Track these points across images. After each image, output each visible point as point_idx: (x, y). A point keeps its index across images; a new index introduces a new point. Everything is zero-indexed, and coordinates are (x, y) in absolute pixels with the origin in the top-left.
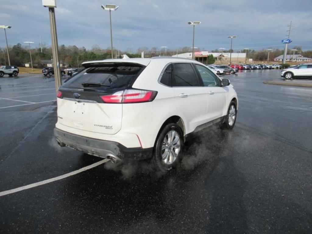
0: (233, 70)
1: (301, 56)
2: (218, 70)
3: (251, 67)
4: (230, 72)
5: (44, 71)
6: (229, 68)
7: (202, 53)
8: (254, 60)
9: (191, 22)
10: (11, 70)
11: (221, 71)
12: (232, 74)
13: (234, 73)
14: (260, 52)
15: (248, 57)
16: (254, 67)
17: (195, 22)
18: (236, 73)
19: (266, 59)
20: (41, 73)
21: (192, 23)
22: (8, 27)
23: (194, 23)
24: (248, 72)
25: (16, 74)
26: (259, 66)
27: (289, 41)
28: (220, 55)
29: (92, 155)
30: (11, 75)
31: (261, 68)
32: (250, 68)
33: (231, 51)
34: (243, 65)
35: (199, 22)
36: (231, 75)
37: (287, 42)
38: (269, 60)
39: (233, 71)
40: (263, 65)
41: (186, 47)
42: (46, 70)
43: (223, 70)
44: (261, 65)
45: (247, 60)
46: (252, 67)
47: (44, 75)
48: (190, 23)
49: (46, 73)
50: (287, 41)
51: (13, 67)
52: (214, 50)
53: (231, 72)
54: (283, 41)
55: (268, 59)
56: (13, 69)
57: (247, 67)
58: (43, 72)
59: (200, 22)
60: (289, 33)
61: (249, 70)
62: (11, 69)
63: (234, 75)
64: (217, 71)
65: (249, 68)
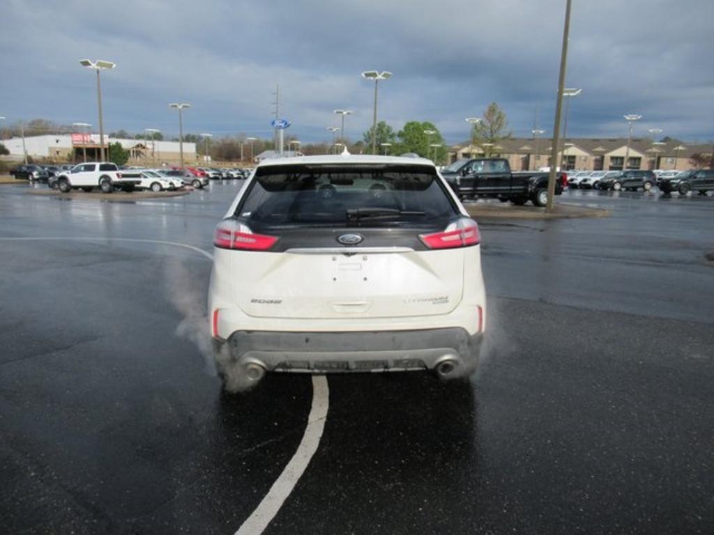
0: (199, 181)
1: (300, 153)
2: (171, 179)
3: (220, 174)
4: (192, 185)
6: (188, 176)
7: (92, 139)
8: (214, 159)
9: (89, 61)
11: (177, 182)
12: (196, 188)
13: (201, 187)
14: (221, 142)
15: (201, 151)
16: (227, 174)
17: (99, 62)
18: (204, 187)
19: (238, 157)
21: (94, 66)
23: (99, 64)
24: (216, 183)
26: (237, 172)
27: (286, 124)
28: (138, 146)
29: (384, 372)
31: (242, 176)
32: (220, 177)
33: (158, 137)
34: (203, 168)
35: (112, 65)
36: (195, 190)
37: (280, 126)
38: (245, 160)
39: (198, 183)
40: (244, 169)
41: (40, 121)
43: (181, 181)
44: (240, 170)
45: (199, 158)
46: (224, 175)
48: (86, 64)
50: (281, 124)
52: (116, 131)
53: (195, 185)
54: (273, 123)
55: (242, 158)
57: (214, 174)
59: (114, 66)
60: (277, 107)
61: (218, 181)
63: (202, 192)
64: (170, 182)
65: (217, 176)
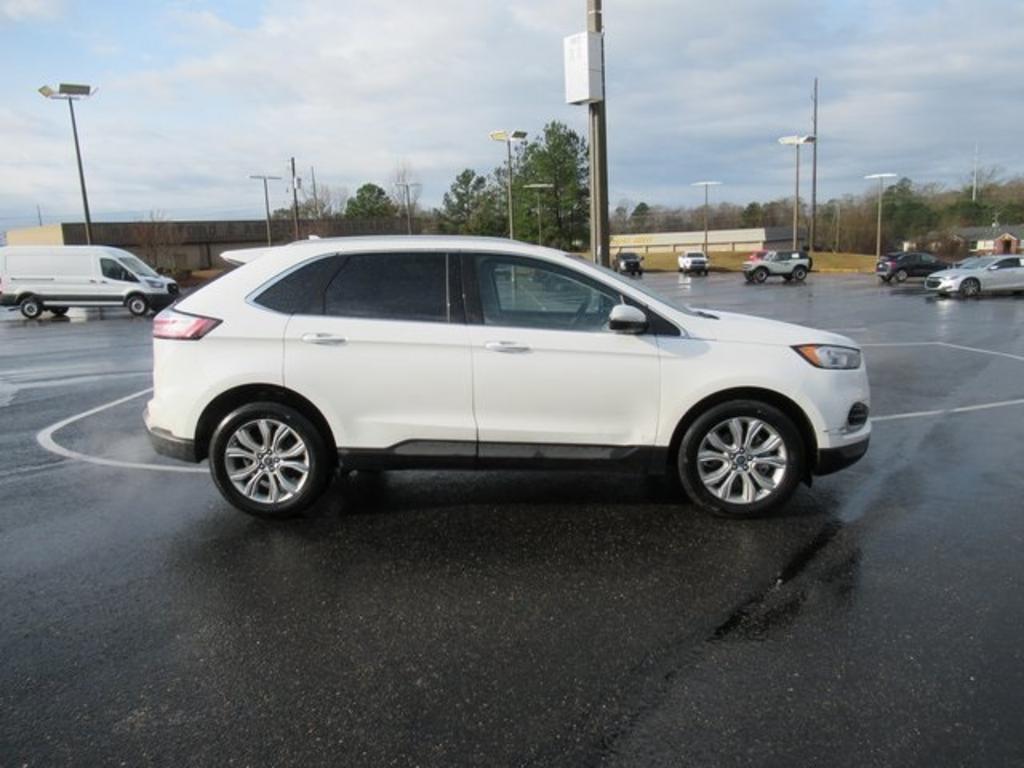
5: (881, 266)
10: (787, 264)
20: (874, 270)
22: (805, 138)
25: (801, 274)
30: (789, 278)
42: (889, 263)
47: (881, 280)
49: (885, 274)
51: (796, 256)
56: (796, 260)
58: (879, 270)
62: (790, 261)
